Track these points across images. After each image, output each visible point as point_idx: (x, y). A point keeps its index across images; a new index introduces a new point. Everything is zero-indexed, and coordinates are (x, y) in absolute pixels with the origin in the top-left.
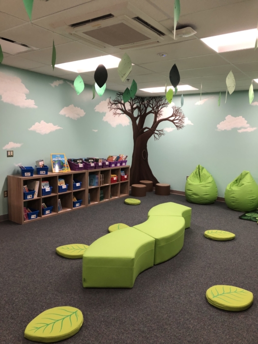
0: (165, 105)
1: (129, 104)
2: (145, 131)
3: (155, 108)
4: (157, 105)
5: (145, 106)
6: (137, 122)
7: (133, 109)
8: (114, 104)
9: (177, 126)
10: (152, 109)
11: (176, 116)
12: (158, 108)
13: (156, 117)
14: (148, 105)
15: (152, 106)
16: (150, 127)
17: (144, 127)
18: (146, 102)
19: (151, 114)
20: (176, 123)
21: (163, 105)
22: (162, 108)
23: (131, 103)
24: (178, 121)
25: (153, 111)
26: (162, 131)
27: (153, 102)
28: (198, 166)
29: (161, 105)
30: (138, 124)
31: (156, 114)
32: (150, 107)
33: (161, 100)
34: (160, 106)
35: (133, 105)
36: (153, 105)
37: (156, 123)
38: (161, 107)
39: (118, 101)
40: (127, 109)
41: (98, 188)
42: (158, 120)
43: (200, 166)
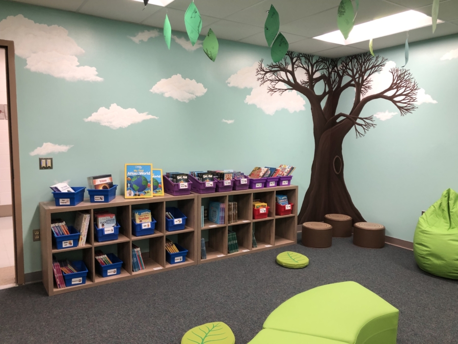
0: (376, 68)
1: (305, 71)
2: (338, 121)
3: (357, 76)
4: (361, 70)
5: (338, 74)
6: (323, 104)
7: (312, 81)
8: (271, 71)
9: (400, 108)
10: (350, 79)
11: (398, 87)
12: (362, 75)
13: (359, 93)
14: (344, 72)
15: (350, 73)
16: (348, 113)
17: (337, 113)
18: (340, 67)
19: (350, 88)
20: (399, 102)
21: (372, 68)
22: (369, 75)
23: (308, 71)
24: (403, 97)
25: (353, 83)
26: (370, 118)
27: (354, 65)
28: (445, 192)
29: (368, 70)
30: (325, 108)
31: (360, 86)
32: (348, 75)
33: (369, 60)
34: (366, 71)
35: (313, 73)
36: (352, 71)
37: (359, 105)
38: (368, 73)
39: (279, 67)
40: (299, 81)
41: (224, 227)
42: (362, 98)
43: (452, 191)
